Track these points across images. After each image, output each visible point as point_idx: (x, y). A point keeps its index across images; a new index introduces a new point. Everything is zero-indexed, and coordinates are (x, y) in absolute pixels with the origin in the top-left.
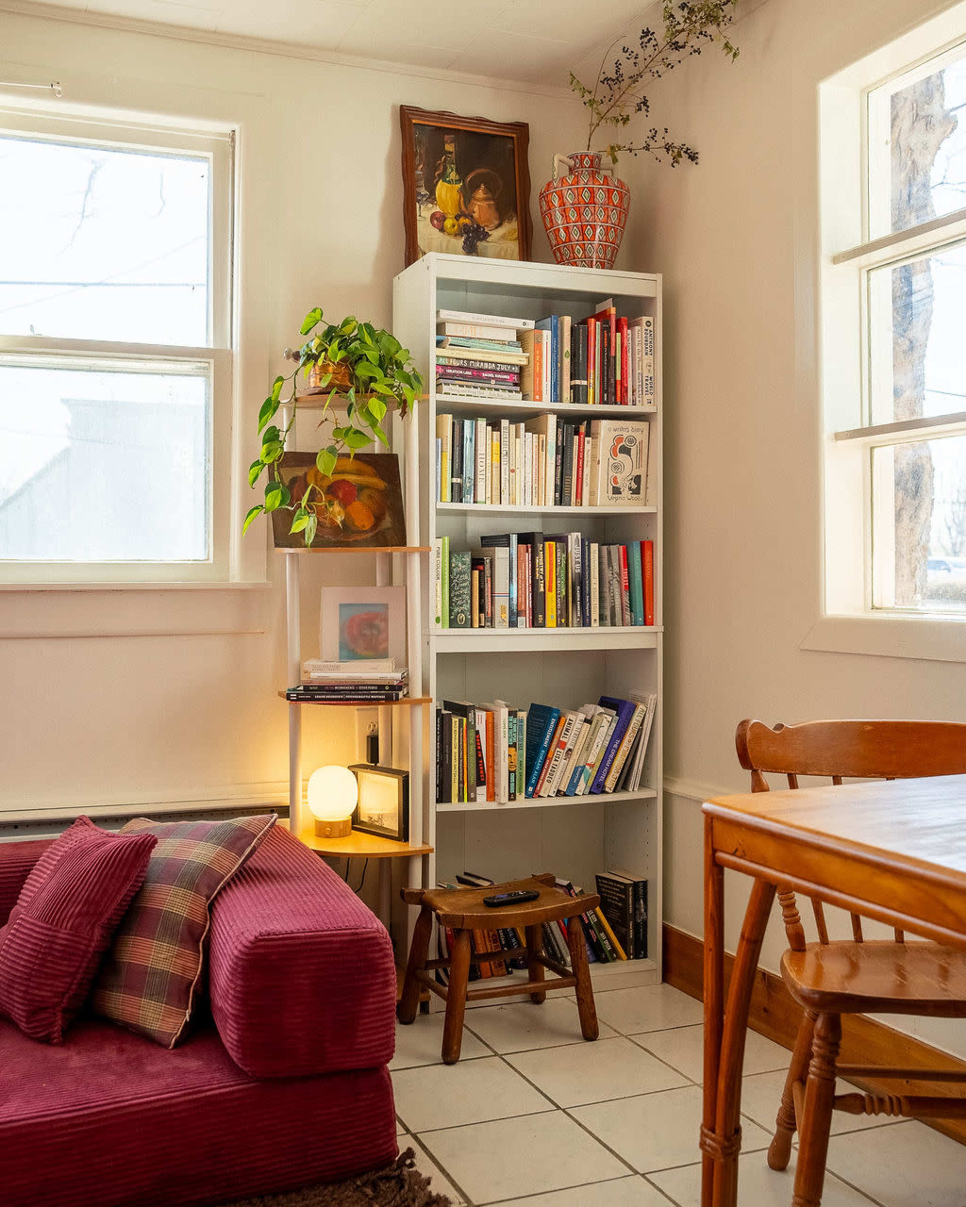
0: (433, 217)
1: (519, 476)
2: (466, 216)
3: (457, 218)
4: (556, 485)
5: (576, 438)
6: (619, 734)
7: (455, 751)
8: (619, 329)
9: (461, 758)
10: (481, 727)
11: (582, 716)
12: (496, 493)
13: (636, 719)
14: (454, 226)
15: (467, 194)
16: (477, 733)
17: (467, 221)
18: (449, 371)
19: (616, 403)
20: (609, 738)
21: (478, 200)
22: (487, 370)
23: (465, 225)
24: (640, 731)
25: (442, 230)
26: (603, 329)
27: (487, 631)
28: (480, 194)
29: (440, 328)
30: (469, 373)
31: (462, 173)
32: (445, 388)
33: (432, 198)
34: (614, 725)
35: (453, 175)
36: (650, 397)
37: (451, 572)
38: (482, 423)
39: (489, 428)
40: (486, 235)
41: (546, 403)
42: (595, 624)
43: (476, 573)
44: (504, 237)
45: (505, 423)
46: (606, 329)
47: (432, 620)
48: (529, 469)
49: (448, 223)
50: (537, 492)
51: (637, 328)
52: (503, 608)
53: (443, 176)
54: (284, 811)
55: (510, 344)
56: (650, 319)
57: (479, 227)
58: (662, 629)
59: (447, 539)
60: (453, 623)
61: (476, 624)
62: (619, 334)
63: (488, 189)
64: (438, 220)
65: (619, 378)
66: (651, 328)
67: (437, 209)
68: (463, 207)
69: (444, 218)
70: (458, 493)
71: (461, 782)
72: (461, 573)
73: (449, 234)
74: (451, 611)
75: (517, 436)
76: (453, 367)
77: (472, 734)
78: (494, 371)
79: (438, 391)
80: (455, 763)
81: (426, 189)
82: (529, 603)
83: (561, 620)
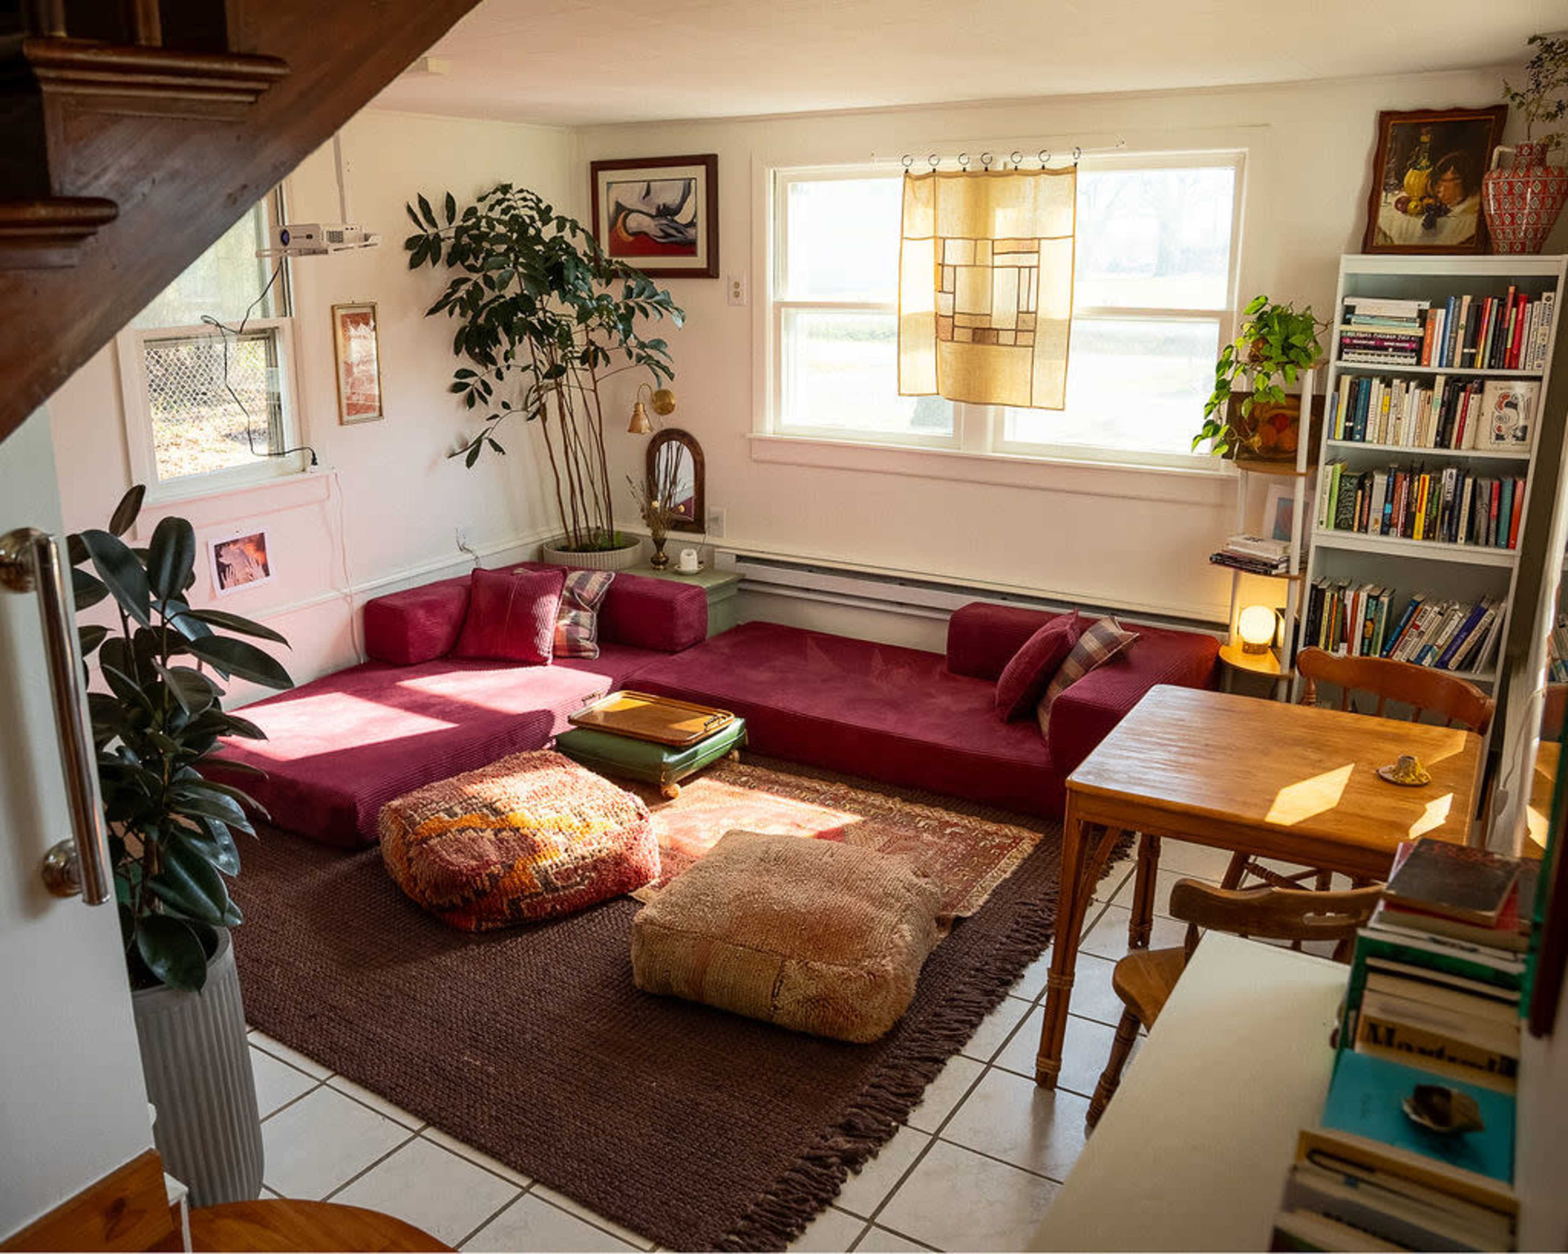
0: (1398, 201)
1: (1405, 421)
2: (1430, 197)
3: (1421, 199)
4: (1438, 431)
5: (1462, 394)
6: (1468, 628)
7: (1326, 615)
8: (1516, 304)
9: (1329, 621)
10: (1349, 602)
11: (1437, 609)
12: (1383, 434)
13: (1485, 620)
14: (1416, 207)
15: (1435, 178)
16: (1345, 606)
17: (1431, 201)
18: (1355, 341)
19: (1503, 368)
20: (1458, 630)
21: (1445, 181)
22: (1389, 340)
23: (1428, 205)
24: (1487, 630)
25: (1405, 211)
26: (1499, 305)
27: (1363, 536)
28: (1449, 175)
29: (1349, 310)
30: (1372, 343)
31: (1433, 161)
32: (1345, 356)
33: (1400, 186)
34: (1464, 620)
35: (1424, 162)
36: (1540, 361)
37: (1340, 489)
38: (1376, 382)
39: (1383, 386)
40: (1447, 211)
41: (1433, 367)
42: (1461, 541)
43: (1360, 492)
44: (1464, 211)
45: (1396, 382)
46: (1502, 305)
47: (1315, 522)
48: (1414, 418)
49: (1412, 205)
50: (1420, 435)
51: (1536, 303)
52: (1376, 521)
53: (1414, 166)
54: (1225, 627)
55: (1409, 320)
56: (1552, 294)
57: (1441, 204)
58: (1520, 554)
59: (1338, 466)
60: (1337, 526)
61: (1355, 529)
62: (1514, 310)
63: (1457, 170)
64: (1402, 205)
65: (1509, 346)
66: (1551, 302)
67: (1404, 194)
68: (1429, 189)
69: (1408, 200)
70: (1349, 435)
71: (1328, 637)
72: (1348, 491)
73: (1411, 215)
74: (1337, 518)
75: (1407, 391)
76: (1359, 339)
77: (1341, 606)
78: (1395, 340)
79: (1339, 358)
80: (1324, 622)
81: (1396, 178)
82: (1401, 519)
83: (1429, 534)
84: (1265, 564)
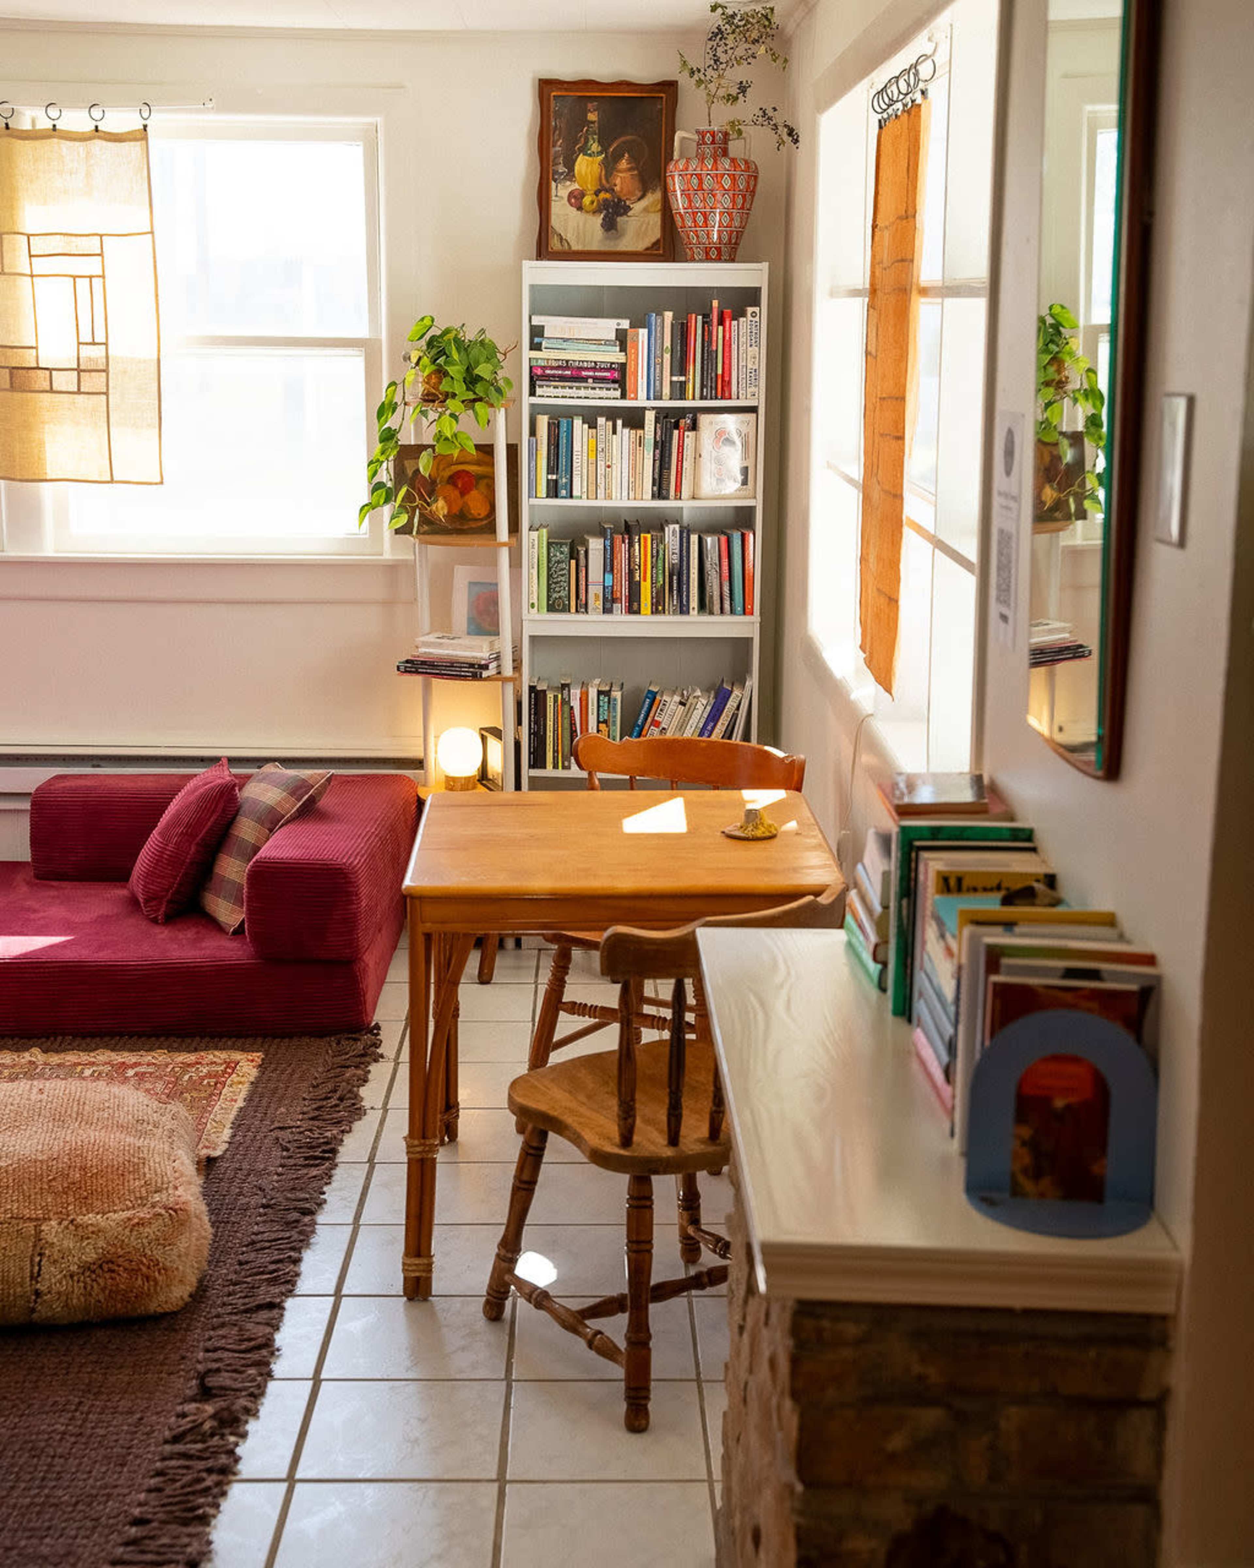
0: (571, 195)
1: (615, 471)
2: (607, 191)
3: (597, 193)
4: (654, 479)
5: (676, 432)
6: (714, 717)
7: (550, 723)
8: (721, 322)
9: (555, 730)
10: (576, 704)
11: (677, 698)
12: (592, 488)
13: (731, 704)
14: (592, 202)
15: (609, 166)
16: (572, 708)
17: (608, 196)
18: (548, 372)
19: (716, 398)
20: (703, 720)
21: (620, 171)
22: (587, 369)
23: (605, 200)
24: (735, 717)
25: (580, 208)
26: (704, 323)
27: (581, 617)
28: (624, 164)
29: (537, 332)
30: (568, 373)
31: (604, 144)
32: (539, 391)
33: (570, 175)
34: (709, 708)
35: (595, 147)
36: (753, 389)
37: (549, 561)
38: (578, 422)
39: (586, 426)
40: (627, 209)
41: (641, 401)
42: (694, 612)
43: (573, 562)
44: (646, 210)
45: (601, 421)
46: (706, 323)
47: (525, 606)
48: (625, 466)
49: (587, 200)
50: (633, 487)
51: (742, 319)
52: (597, 596)
53: (584, 150)
54: (420, 764)
55: (607, 342)
56: (756, 309)
57: (620, 200)
58: (759, 619)
59: (544, 531)
60: (551, 608)
61: (573, 609)
62: (721, 328)
63: (633, 158)
64: (576, 199)
65: (720, 372)
66: (757, 319)
67: (576, 186)
68: (604, 181)
69: (583, 195)
70: (553, 490)
71: (555, 751)
72: (558, 562)
73: (587, 212)
74: (549, 597)
75: (614, 432)
76: (552, 368)
77: (566, 708)
78: (594, 369)
79: (532, 393)
80: (550, 734)
81: (565, 166)
82: (625, 591)
83: (657, 607)
84: (472, 665)
